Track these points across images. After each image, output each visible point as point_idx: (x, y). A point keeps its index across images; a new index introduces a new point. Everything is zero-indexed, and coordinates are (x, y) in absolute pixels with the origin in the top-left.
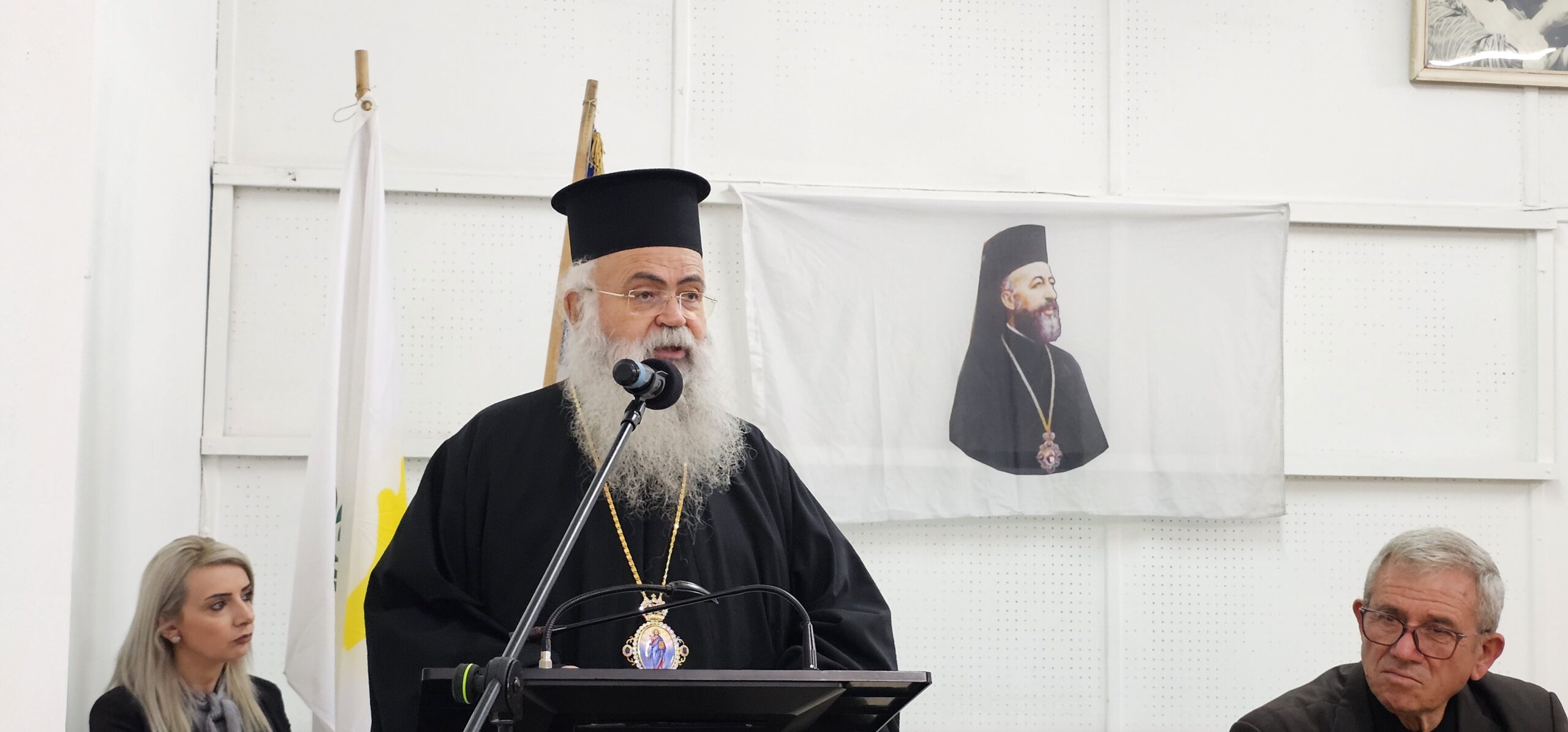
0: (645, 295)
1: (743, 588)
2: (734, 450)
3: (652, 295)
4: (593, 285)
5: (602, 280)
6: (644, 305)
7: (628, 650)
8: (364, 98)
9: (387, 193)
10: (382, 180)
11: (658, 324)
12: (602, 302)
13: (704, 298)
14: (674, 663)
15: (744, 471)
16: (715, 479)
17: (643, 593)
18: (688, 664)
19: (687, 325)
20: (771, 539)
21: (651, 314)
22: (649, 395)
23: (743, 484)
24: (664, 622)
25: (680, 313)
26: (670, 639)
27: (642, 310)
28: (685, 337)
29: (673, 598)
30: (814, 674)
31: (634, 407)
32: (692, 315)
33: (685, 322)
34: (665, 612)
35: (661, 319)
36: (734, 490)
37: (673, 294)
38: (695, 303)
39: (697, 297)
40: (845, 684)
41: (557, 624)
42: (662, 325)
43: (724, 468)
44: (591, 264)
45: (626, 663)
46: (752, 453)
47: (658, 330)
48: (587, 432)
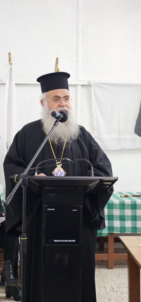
0: (57, 100)
1: (78, 159)
2: (78, 132)
3: (58, 100)
4: (46, 98)
5: (48, 97)
6: (57, 102)
7: (53, 173)
8: (10, 62)
9: (16, 84)
10: (14, 81)
11: (59, 106)
12: (48, 102)
13: (70, 100)
14: (63, 175)
15: (80, 136)
16: (74, 138)
17: (56, 160)
18: (66, 175)
19: (66, 106)
20: (85, 150)
21: (58, 104)
22: (60, 119)
23: (80, 138)
24: (61, 167)
25: (64, 103)
26: (62, 170)
27: (57, 103)
28: (66, 108)
29: (63, 162)
30: (93, 177)
31: (56, 122)
32: (67, 103)
33: (65, 105)
34: (61, 165)
35: (60, 105)
36: (78, 140)
37: (63, 99)
38: (67, 101)
39: (68, 99)
40: (99, 179)
41: (38, 167)
42: (60, 106)
43: (76, 135)
44: (45, 94)
45: (53, 175)
46: (82, 132)
47: (59, 107)
48: (46, 129)
